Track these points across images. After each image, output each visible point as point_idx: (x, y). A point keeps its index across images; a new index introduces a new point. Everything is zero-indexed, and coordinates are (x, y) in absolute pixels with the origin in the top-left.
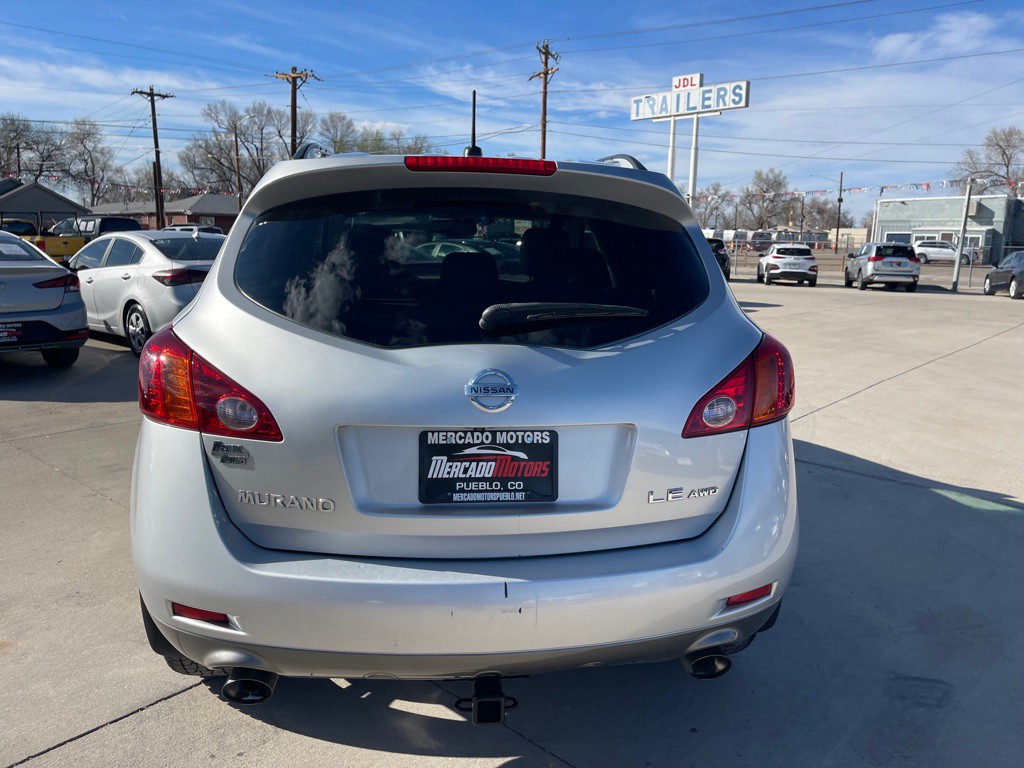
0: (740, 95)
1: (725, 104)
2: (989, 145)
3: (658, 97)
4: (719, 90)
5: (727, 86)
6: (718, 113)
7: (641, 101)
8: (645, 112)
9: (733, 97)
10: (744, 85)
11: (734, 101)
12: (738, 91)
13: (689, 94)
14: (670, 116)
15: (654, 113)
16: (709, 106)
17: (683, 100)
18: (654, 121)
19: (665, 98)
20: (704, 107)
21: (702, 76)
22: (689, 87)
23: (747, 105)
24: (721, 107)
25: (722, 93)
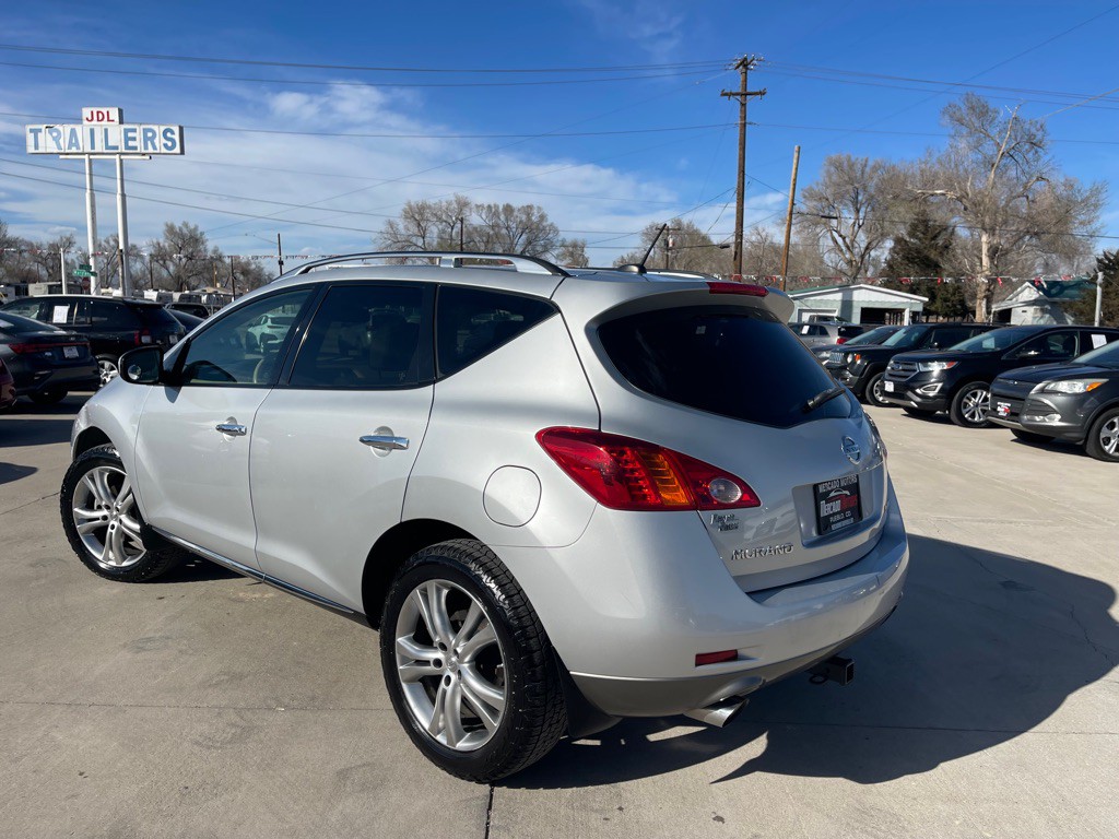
0: (173, 141)
1: (155, 148)
2: (406, 218)
3: (65, 129)
4: (145, 131)
5: (155, 128)
6: (148, 157)
7: (40, 130)
8: (47, 144)
9: (164, 141)
10: (176, 129)
11: (165, 145)
12: (169, 135)
13: (106, 130)
14: (84, 154)
15: (60, 148)
16: (135, 148)
17: (99, 137)
18: (61, 157)
19: (73, 132)
20: (127, 147)
21: (120, 111)
22: (105, 122)
23: (182, 152)
24: (151, 150)
25: (150, 135)
